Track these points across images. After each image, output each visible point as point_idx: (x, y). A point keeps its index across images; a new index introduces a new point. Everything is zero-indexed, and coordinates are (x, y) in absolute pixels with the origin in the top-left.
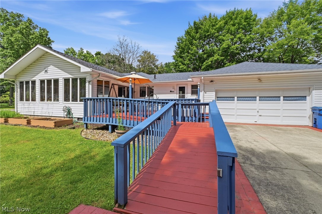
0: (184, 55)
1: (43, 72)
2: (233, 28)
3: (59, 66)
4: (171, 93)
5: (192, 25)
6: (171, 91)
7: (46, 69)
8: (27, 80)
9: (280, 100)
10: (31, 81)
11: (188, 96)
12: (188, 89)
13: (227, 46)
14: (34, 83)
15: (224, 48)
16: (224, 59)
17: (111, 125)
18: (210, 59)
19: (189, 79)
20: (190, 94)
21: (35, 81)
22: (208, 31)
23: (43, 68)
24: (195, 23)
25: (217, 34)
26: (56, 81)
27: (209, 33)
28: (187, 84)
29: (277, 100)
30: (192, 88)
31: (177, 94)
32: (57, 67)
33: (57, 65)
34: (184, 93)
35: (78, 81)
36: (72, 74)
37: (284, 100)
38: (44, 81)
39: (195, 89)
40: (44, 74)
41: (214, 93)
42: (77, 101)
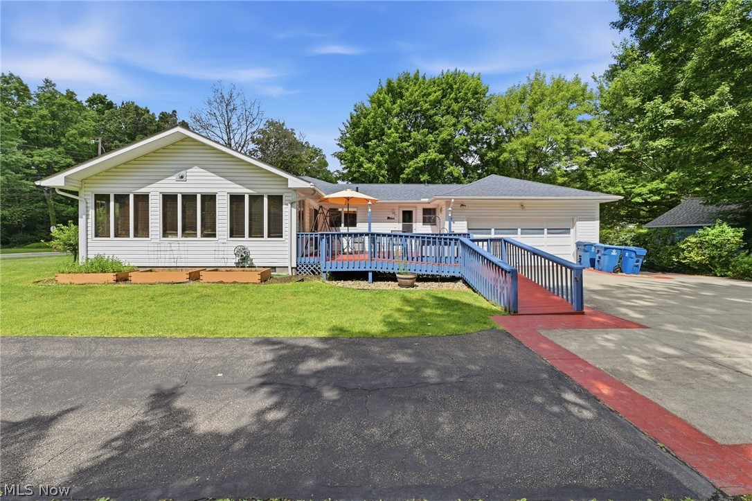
0: (370, 143)
1: (174, 178)
2: (455, 107)
3: (216, 170)
4: (390, 220)
5: (384, 85)
6: (389, 218)
7: (182, 173)
8: (121, 190)
9: (543, 234)
10: (134, 195)
11: (419, 228)
12: (418, 215)
13: (449, 137)
14: (142, 199)
15: (444, 140)
16: (444, 159)
17: (373, 272)
18: (422, 156)
19: (423, 200)
20: (422, 224)
21: (148, 195)
22: (416, 104)
23: (174, 170)
24: (389, 83)
25: (432, 112)
26: (209, 199)
27: (419, 108)
28: (416, 207)
29: (541, 234)
30: (424, 214)
31: (399, 222)
32: (213, 170)
33: (213, 167)
34: (410, 220)
35: (266, 200)
36: (250, 186)
37: (548, 233)
38: (174, 197)
39: (430, 215)
40: (175, 182)
41: (466, 223)
42: (263, 237)
